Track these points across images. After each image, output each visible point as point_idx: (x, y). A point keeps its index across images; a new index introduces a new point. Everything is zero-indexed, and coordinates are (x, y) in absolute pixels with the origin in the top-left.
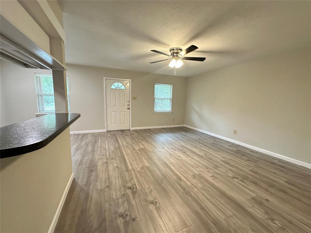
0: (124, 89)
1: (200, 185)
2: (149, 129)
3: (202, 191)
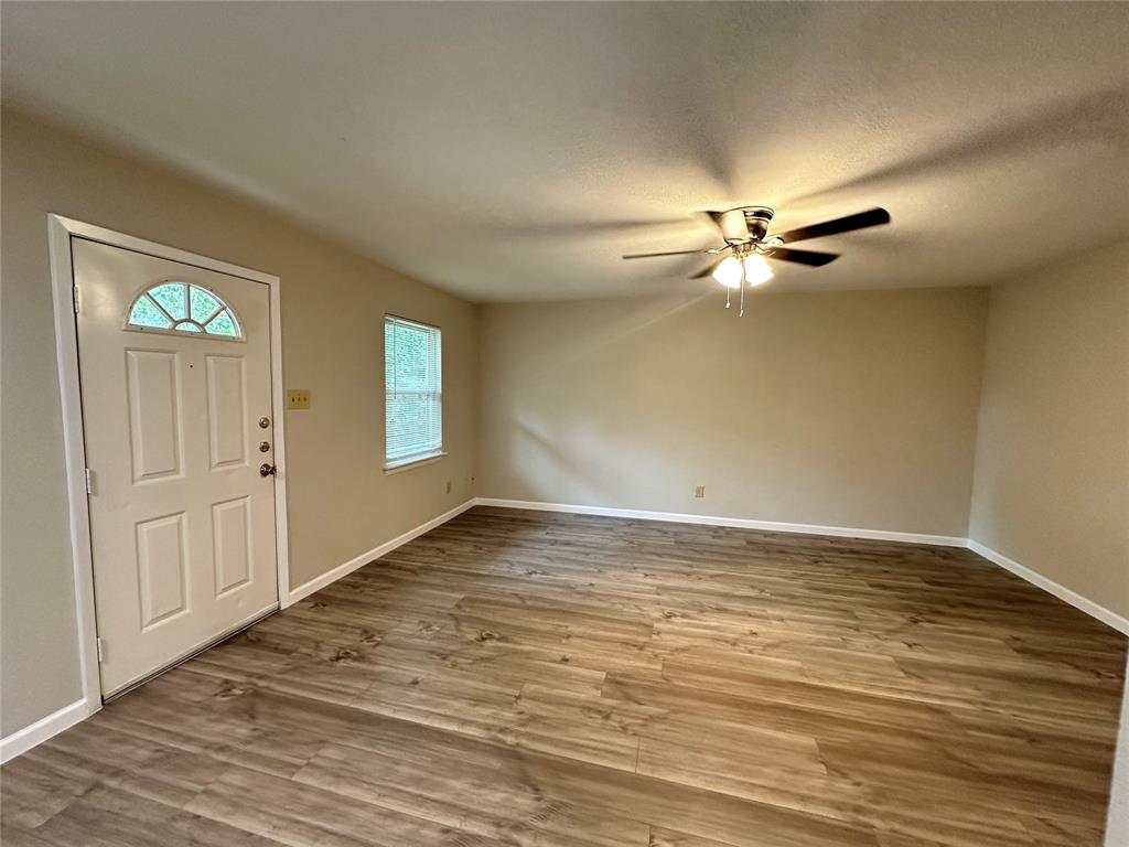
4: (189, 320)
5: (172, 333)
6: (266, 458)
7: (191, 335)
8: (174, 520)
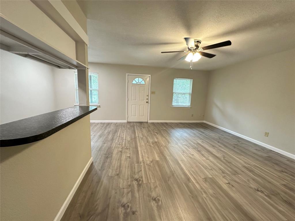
0: (144, 84)
1: (211, 191)
2: (166, 123)
3: (212, 198)
4: (139, 82)
5: (137, 84)
6: (147, 101)
7: (139, 84)
8: (135, 106)
